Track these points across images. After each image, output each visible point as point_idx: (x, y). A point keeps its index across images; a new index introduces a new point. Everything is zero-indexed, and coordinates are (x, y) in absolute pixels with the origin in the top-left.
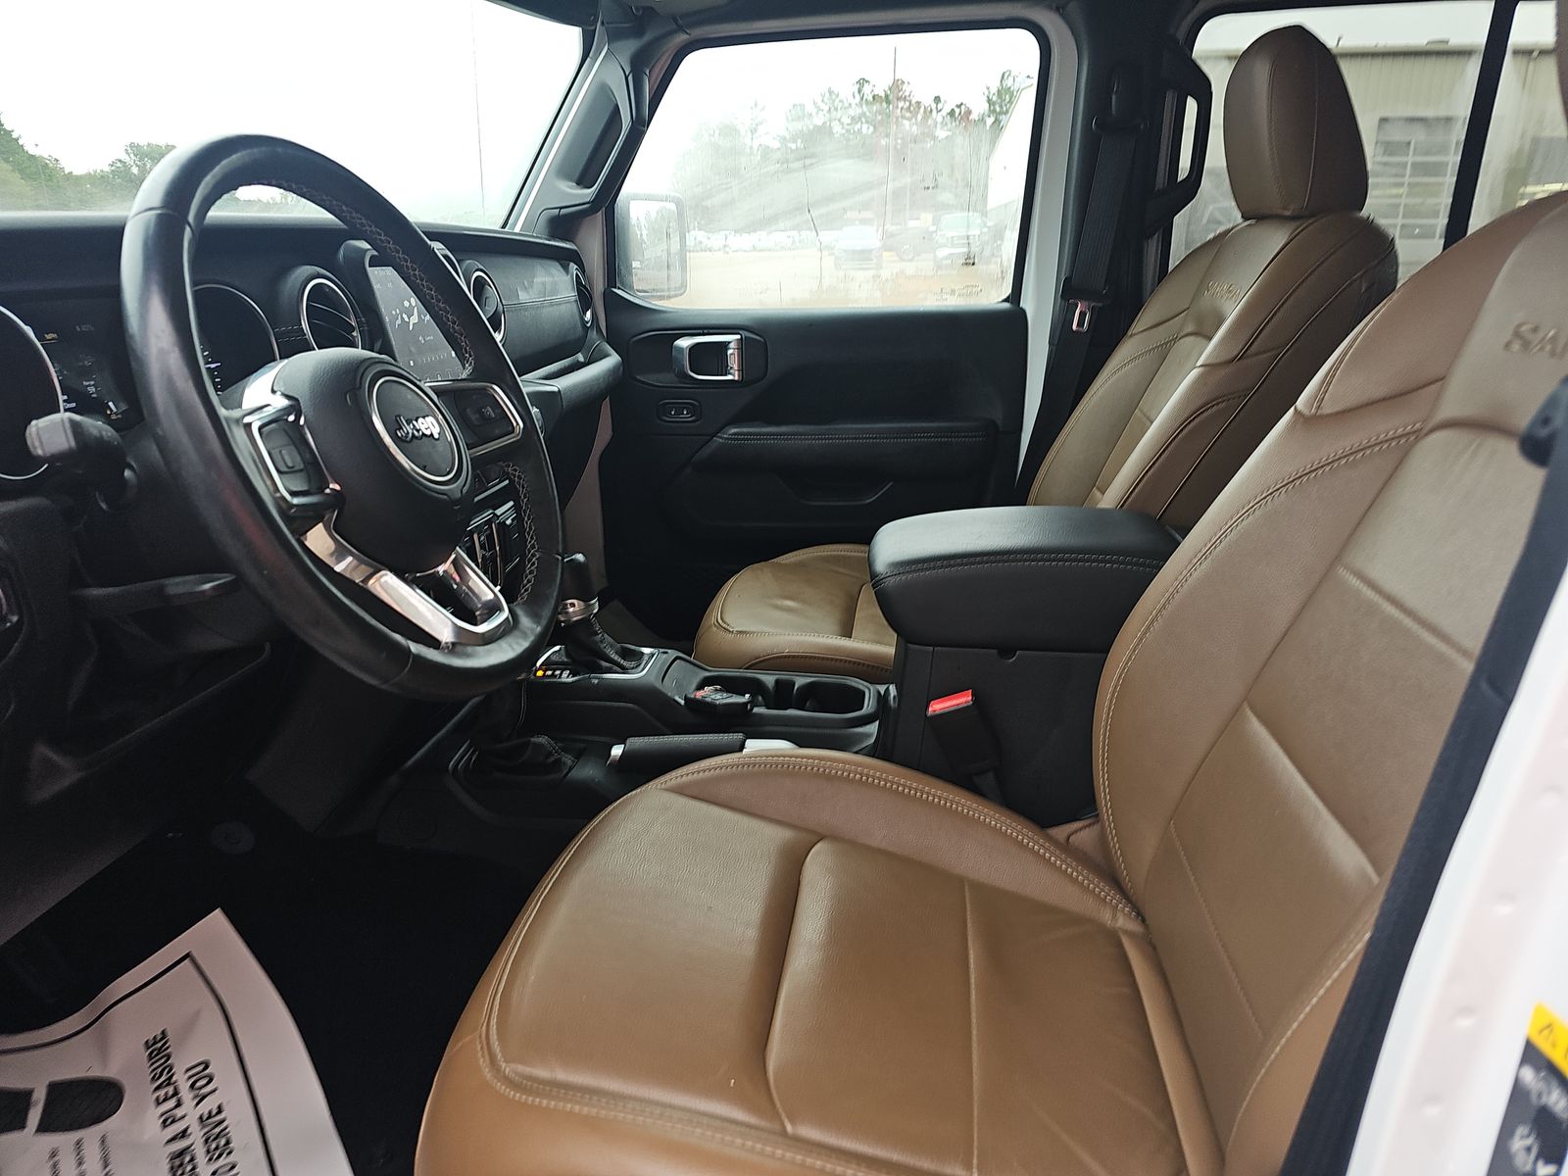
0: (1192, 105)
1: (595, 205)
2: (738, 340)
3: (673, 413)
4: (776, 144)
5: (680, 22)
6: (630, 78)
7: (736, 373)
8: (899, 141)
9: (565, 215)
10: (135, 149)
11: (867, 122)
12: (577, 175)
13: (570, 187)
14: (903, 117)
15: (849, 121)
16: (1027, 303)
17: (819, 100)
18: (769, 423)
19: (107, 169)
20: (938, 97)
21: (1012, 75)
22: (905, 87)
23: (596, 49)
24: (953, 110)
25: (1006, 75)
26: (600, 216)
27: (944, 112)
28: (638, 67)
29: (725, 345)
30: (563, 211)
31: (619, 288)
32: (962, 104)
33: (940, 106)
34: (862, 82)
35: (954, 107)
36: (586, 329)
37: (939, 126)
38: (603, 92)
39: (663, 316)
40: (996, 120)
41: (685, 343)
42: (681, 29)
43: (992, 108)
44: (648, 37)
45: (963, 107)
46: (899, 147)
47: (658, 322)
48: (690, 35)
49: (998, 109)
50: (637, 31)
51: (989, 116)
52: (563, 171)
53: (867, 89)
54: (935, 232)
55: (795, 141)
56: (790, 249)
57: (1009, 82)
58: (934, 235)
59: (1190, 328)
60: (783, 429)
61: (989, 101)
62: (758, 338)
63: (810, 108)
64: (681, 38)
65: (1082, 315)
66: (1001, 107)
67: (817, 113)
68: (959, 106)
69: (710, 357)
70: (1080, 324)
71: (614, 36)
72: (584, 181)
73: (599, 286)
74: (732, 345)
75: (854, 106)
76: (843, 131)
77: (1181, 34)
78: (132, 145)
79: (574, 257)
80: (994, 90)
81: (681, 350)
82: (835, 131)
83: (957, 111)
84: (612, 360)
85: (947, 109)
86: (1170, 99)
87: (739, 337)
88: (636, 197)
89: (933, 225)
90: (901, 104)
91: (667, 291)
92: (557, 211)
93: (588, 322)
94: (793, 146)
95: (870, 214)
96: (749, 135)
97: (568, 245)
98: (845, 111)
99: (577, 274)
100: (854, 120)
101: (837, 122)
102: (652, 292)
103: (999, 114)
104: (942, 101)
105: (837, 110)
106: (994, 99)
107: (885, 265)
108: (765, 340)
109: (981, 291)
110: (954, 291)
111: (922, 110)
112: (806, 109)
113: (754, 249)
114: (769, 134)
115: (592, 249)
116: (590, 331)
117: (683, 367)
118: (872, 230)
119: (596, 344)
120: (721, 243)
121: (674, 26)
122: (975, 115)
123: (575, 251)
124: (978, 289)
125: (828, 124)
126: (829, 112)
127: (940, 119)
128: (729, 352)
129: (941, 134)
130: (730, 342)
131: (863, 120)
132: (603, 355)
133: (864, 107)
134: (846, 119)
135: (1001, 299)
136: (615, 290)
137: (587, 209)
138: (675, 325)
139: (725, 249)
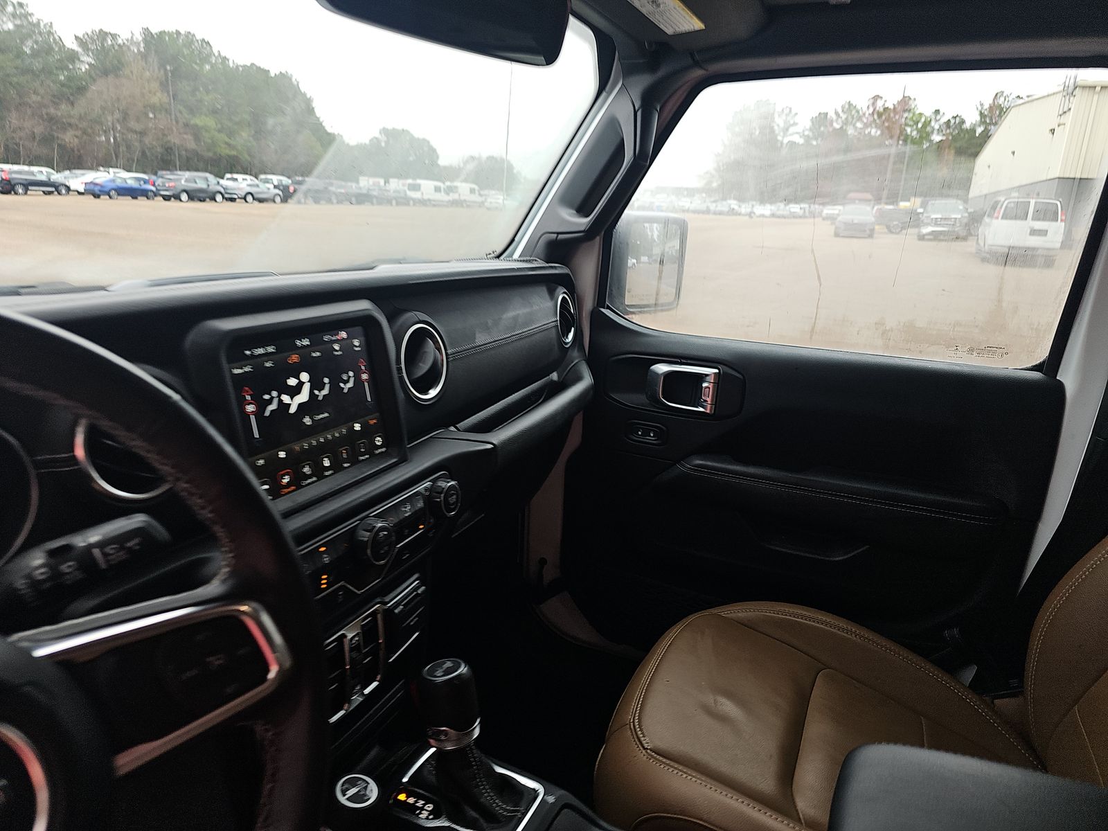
1: (589, 234)
2: (715, 373)
3: (640, 433)
4: (801, 141)
5: (697, 57)
6: (639, 114)
7: (709, 406)
9: (562, 241)
10: (384, 131)
11: (876, 127)
12: (578, 199)
13: (570, 215)
15: (862, 126)
17: (840, 111)
18: (739, 461)
19: (367, 142)
20: (939, 110)
21: (1004, 95)
22: (911, 102)
23: (612, 83)
24: (949, 120)
25: (998, 96)
26: (598, 241)
27: (941, 122)
28: (648, 102)
29: (702, 377)
30: (561, 236)
31: (608, 308)
32: (957, 116)
33: (938, 117)
34: (876, 98)
35: (950, 117)
36: (564, 350)
37: (935, 132)
38: (611, 125)
40: (986, 128)
41: (662, 368)
42: (697, 64)
43: (983, 120)
44: (661, 73)
45: (958, 119)
48: (707, 70)
49: (988, 121)
50: (652, 67)
51: (980, 126)
52: (565, 199)
53: (880, 104)
54: (922, 213)
55: (816, 139)
56: (800, 217)
57: (1001, 101)
58: (920, 216)
60: (751, 470)
61: (981, 114)
62: (738, 375)
63: (832, 115)
64: (698, 73)
66: (991, 119)
67: (837, 120)
68: (955, 118)
69: (686, 386)
71: (628, 72)
72: (583, 210)
73: (588, 303)
74: (709, 378)
75: (867, 115)
76: (856, 134)
78: (384, 128)
79: (568, 282)
80: (986, 106)
81: (656, 374)
82: (848, 133)
83: (953, 121)
84: (586, 381)
85: (944, 119)
87: (717, 371)
88: (638, 220)
89: (921, 207)
90: (906, 115)
91: (655, 307)
92: (556, 235)
93: (568, 343)
94: (814, 143)
95: (869, 196)
96: (782, 134)
97: (559, 269)
98: (860, 119)
99: (564, 298)
100: (866, 126)
101: (852, 127)
102: (642, 308)
103: (990, 124)
104: (941, 113)
105: (853, 118)
106: (986, 113)
107: (875, 235)
108: (744, 377)
109: (1007, 353)
110: (973, 351)
111: (923, 120)
112: (828, 117)
113: (773, 215)
114: (797, 133)
115: (587, 270)
116: (570, 350)
117: (656, 392)
118: (869, 208)
119: (573, 364)
120: (749, 210)
121: (690, 61)
122: (967, 125)
123: (568, 275)
124: (1005, 351)
125: (844, 128)
126: (846, 119)
127: (937, 127)
128: (705, 385)
129: (936, 138)
130: (707, 375)
131: (873, 126)
132: (579, 378)
133: (876, 117)
134: (859, 125)
135: (1029, 365)
136: (603, 310)
137: (581, 237)
138: (654, 351)
139: (750, 215)
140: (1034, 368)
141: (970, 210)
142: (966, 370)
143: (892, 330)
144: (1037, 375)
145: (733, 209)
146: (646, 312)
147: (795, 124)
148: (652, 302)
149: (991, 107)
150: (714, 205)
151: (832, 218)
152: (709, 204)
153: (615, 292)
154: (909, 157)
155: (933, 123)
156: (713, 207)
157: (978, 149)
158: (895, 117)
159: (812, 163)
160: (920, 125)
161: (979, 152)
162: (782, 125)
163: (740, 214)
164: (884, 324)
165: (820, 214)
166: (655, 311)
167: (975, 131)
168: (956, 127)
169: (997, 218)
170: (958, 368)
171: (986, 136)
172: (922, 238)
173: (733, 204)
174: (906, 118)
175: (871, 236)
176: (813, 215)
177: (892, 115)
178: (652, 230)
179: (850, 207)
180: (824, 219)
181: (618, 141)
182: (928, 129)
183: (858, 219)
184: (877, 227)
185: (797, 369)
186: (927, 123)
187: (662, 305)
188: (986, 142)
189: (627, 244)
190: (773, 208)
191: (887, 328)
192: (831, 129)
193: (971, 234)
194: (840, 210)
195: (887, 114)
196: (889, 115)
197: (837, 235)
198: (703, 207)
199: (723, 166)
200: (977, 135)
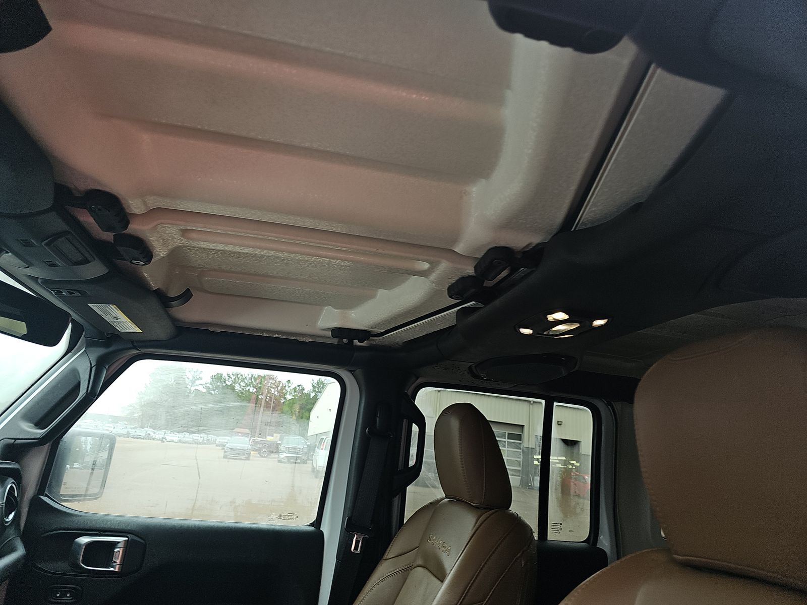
0: (415, 428)
1: (42, 441)
2: (125, 540)
3: (58, 595)
4: (204, 390)
5: (135, 344)
6: (94, 369)
7: (118, 566)
8: (268, 398)
9: (18, 444)
11: (253, 387)
12: (36, 420)
13: (29, 427)
14: (271, 387)
15: (244, 385)
16: (325, 528)
20: (290, 380)
23: (78, 348)
26: (46, 448)
27: (291, 388)
28: (101, 363)
29: (114, 544)
30: (17, 442)
31: (46, 496)
33: (290, 385)
35: (296, 386)
36: (4, 528)
37: (288, 393)
38: (73, 373)
39: (73, 519)
40: (315, 394)
41: (84, 540)
42: (135, 348)
43: (314, 389)
45: (300, 387)
46: (267, 400)
47: (67, 523)
48: (140, 351)
50: (106, 345)
51: (313, 392)
52: (27, 416)
54: (280, 444)
55: (214, 390)
56: (200, 443)
58: (279, 446)
59: (420, 562)
61: (313, 386)
62: (141, 541)
64: (134, 352)
65: (357, 542)
66: (318, 389)
67: (229, 380)
68: (299, 386)
69: (100, 552)
70: (356, 548)
71: (90, 344)
72: (39, 424)
73: (30, 492)
74: (119, 545)
75: (247, 379)
76: (241, 389)
77: (409, 392)
79: (16, 475)
81: (80, 545)
82: (236, 388)
83: (298, 388)
84: (20, 552)
86: (405, 422)
87: (127, 539)
88: (80, 434)
89: (280, 440)
90: (271, 381)
91: (84, 497)
92: (14, 440)
93: (9, 522)
94: (213, 392)
95: (247, 431)
96: (190, 384)
97: (12, 465)
98: (243, 380)
99: (12, 486)
100: (247, 385)
101: (238, 385)
102: (73, 497)
103: (318, 392)
104: (291, 383)
105: (239, 379)
106: (316, 385)
107: (251, 458)
108: (146, 542)
109: (297, 517)
110: (281, 516)
111: (281, 385)
112: (223, 377)
113: (180, 441)
114: (201, 384)
115: (34, 467)
116: (8, 529)
117: (78, 559)
118: (247, 439)
119: (8, 540)
120: (161, 436)
121: (131, 346)
122: (306, 391)
123: (17, 469)
124: (296, 516)
125: (233, 385)
126: (235, 379)
127: (289, 390)
128: (116, 550)
129: (289, 397)
130: (119, 542)
131: (251, 385)
132: (13, 550)
133: (253, 380)
134: (242, 384)
135: (308, 524)
136: (41, 497)
137: (36, 442)
138: (80, 527)
139: (162, 440)
140: (312, 525)
141: (308, 443)
142: (277, 528)
143: (239, 506)
144: (312, 528)
145: (149, 434)
146: (76, 500)
147: (200, 378)
148: (83, 493)
149: (318, 382)
150: (134, 430)
151: (223, 446)
152: (130, 430)
153: (54, 483)
154: (273, 407)
155: (287, 388)
156: (132, 432)
157: (312, 406)
158: (264, 382)
159: (199, 407)
160: (279, 388)
161: (312, 408)
162: (191, 378)
163: (154, 439)
164: (235, 502)
165: (214, 442)
166: (84, 500)
167: (310, 396)
168: (300, 392)
169: (322, 449)
170: (273, 527)
171: (316, 399)
172: (280, 461)
173: (150, 431)
174: (271, 383)
175: (248, 459)
176: (209, 442)
177: (263, 380)
178: (86, 443)
179: (236, 438)
180: (217, 446)
181: (76, 382)
182: (284, 391)
183: (238, 446)
184: (252, 452)
185: (181, 533)
186: (283, 388)
187: (90, 495)
188: (316, 402)
189: (70, 449)
190: (181, 435)
191: (237, 505)
192: (224, 385)
193: (308, 459)
194: (228, 440)
195: (260, 380)
196: (261, 380)
197: (225, 457)
198: (125, 431)
199: (144, 402)
200: (311, 397)
